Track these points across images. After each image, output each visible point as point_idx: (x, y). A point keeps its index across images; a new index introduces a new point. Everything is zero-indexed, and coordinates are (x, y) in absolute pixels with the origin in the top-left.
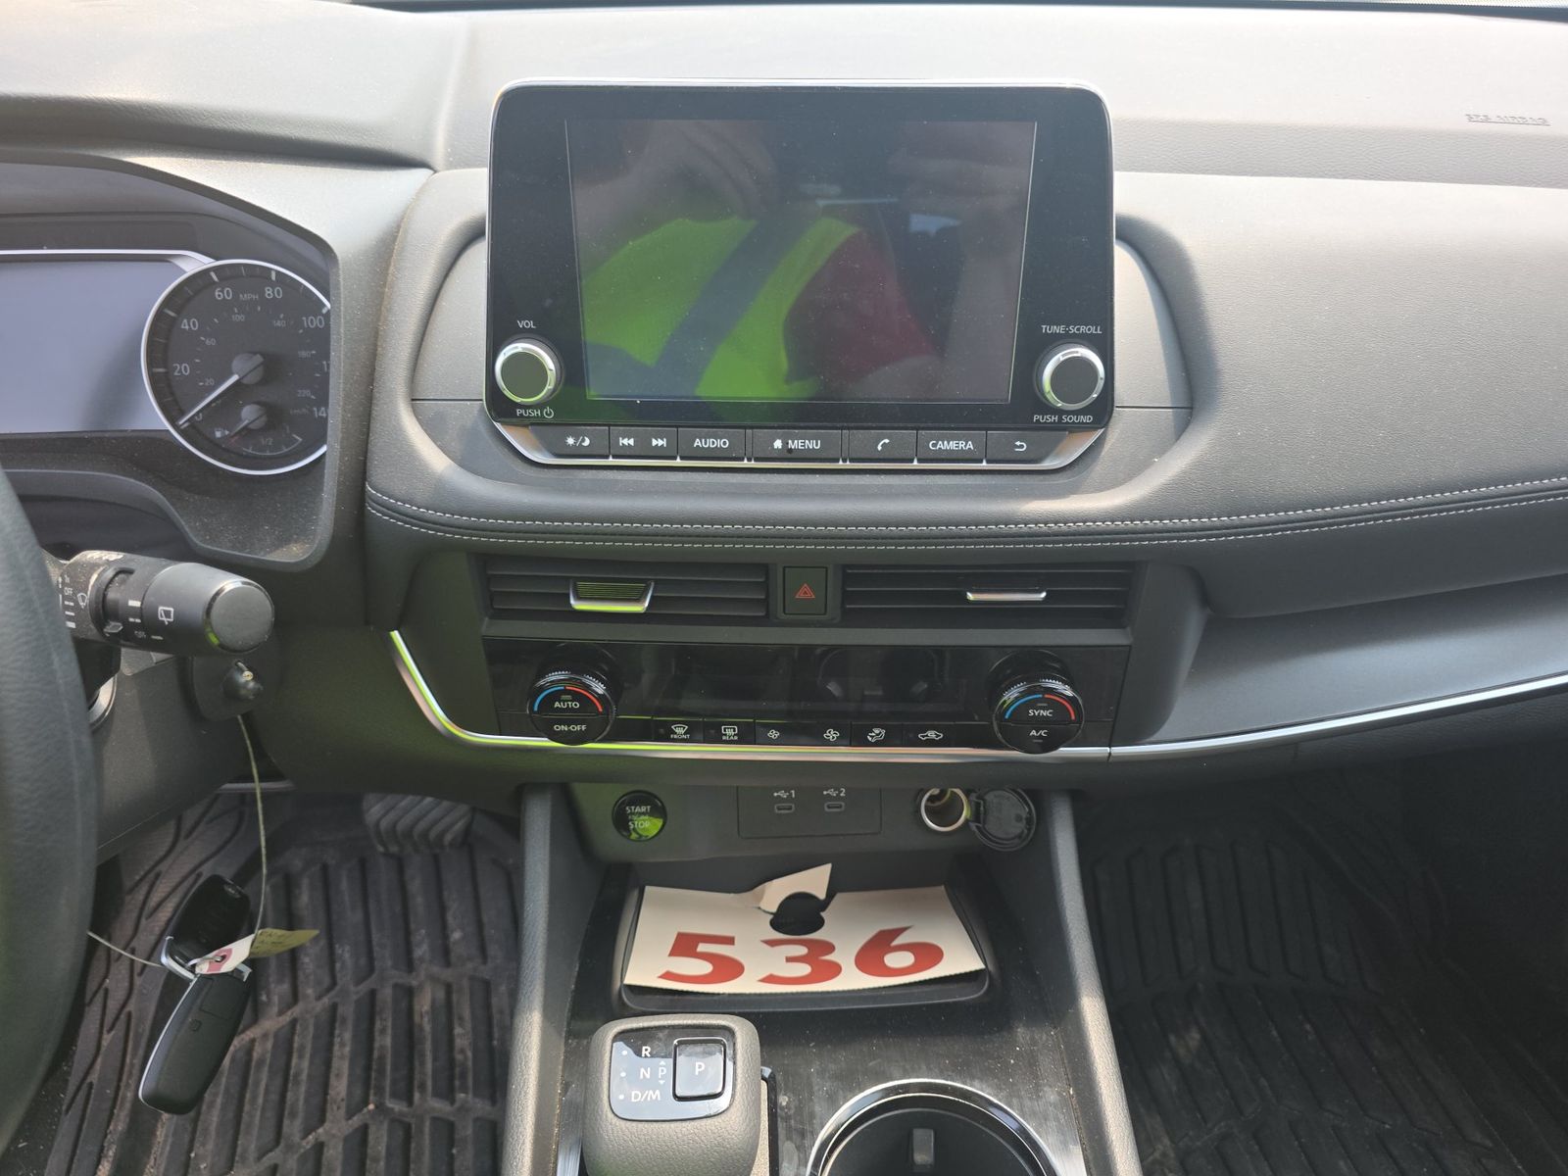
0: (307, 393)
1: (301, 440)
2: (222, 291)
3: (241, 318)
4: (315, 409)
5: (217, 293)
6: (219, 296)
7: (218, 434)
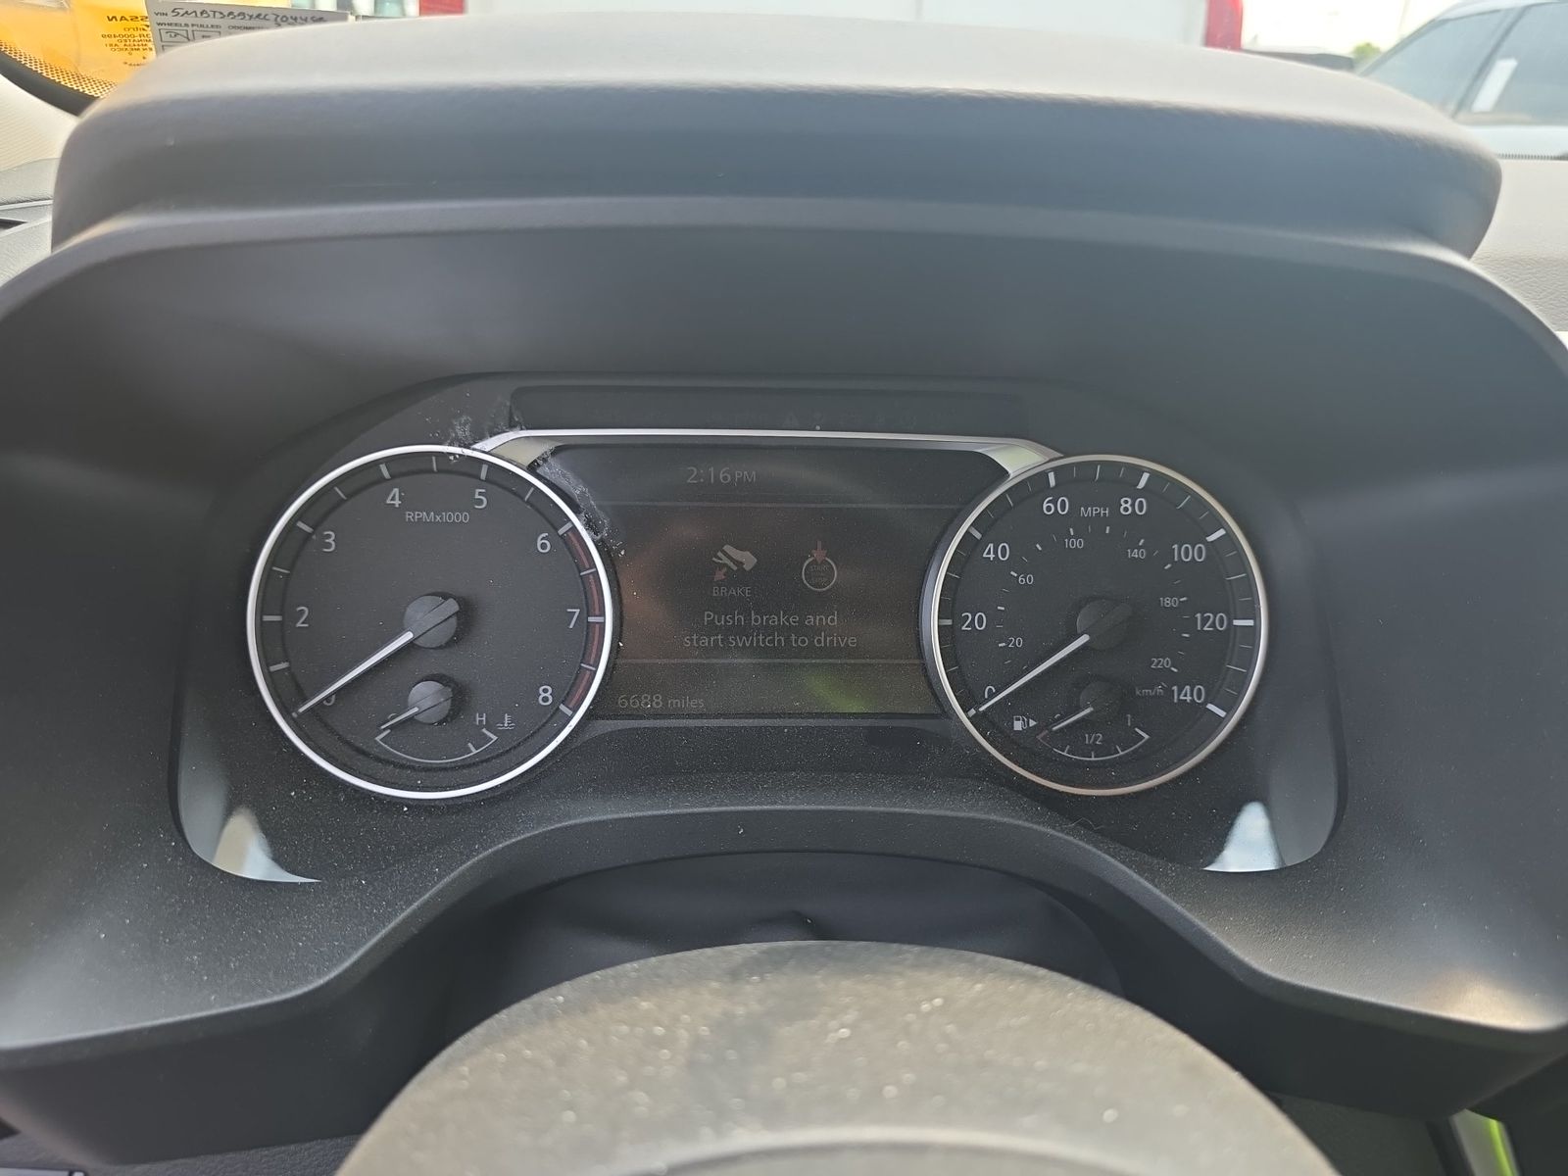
0: (1165, 662)
1: (1146, 737)
2: (1055, 502)
3: (1078, 544)
4: (1175, 688)
5: (1045, 506)
6: (1049, 509)
7: (1018, 726)
